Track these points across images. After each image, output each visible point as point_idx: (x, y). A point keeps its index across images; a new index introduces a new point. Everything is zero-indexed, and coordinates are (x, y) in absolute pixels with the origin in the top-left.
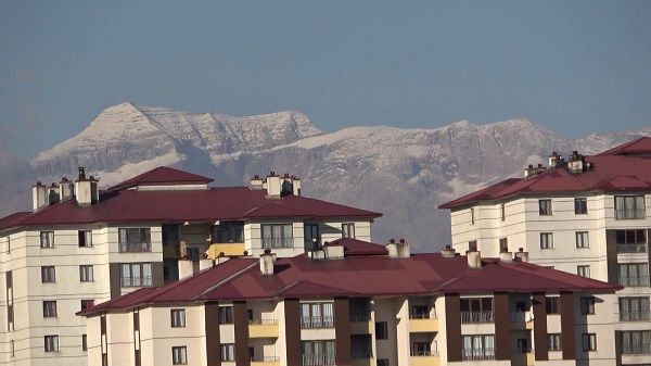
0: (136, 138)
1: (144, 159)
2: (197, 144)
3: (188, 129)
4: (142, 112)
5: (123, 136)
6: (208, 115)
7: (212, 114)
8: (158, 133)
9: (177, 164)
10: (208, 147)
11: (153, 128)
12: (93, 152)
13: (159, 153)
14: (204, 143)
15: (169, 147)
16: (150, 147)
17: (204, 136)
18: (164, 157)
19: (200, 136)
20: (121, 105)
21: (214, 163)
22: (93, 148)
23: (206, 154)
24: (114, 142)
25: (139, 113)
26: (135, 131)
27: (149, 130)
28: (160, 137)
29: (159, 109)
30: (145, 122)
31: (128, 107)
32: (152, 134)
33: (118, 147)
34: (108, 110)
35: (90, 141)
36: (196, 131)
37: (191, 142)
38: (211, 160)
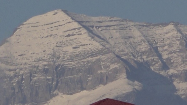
0: (72, 59)
1: (83, 89)
2: (156, 67)
3: (144, 47)
4: (79, 22)
5: (53, 55)
6: (171, 27)
7: (176, 25)
8: (100, 52)
9: (128, 95)
10: (171, 71)
11: (95, 45)
12: (11, 78)
13: (103, 80)
14: (165, 66)
15: (116, 71)
16: (90, 70)
17: (165, 57)
18: (111, 85)
19: (160, 56)
20: (50, 14)
21: (180, 93)
22: (12, 73)
23: (168, 81)
24: (41, 65)
25: (75, 25)
26: (70, 49)
27: (88, 48)
28: (103, 57)
29: (102, 18)
30: (84, 37)
31: (61, 16)
32: (92, 55)
33: (46, 71)
34: (32, 20)
35: (7, 63)
36: (155, 50)
37: (147, 65)
38: (175, 90)
